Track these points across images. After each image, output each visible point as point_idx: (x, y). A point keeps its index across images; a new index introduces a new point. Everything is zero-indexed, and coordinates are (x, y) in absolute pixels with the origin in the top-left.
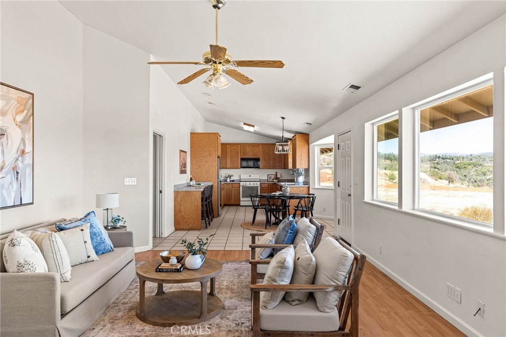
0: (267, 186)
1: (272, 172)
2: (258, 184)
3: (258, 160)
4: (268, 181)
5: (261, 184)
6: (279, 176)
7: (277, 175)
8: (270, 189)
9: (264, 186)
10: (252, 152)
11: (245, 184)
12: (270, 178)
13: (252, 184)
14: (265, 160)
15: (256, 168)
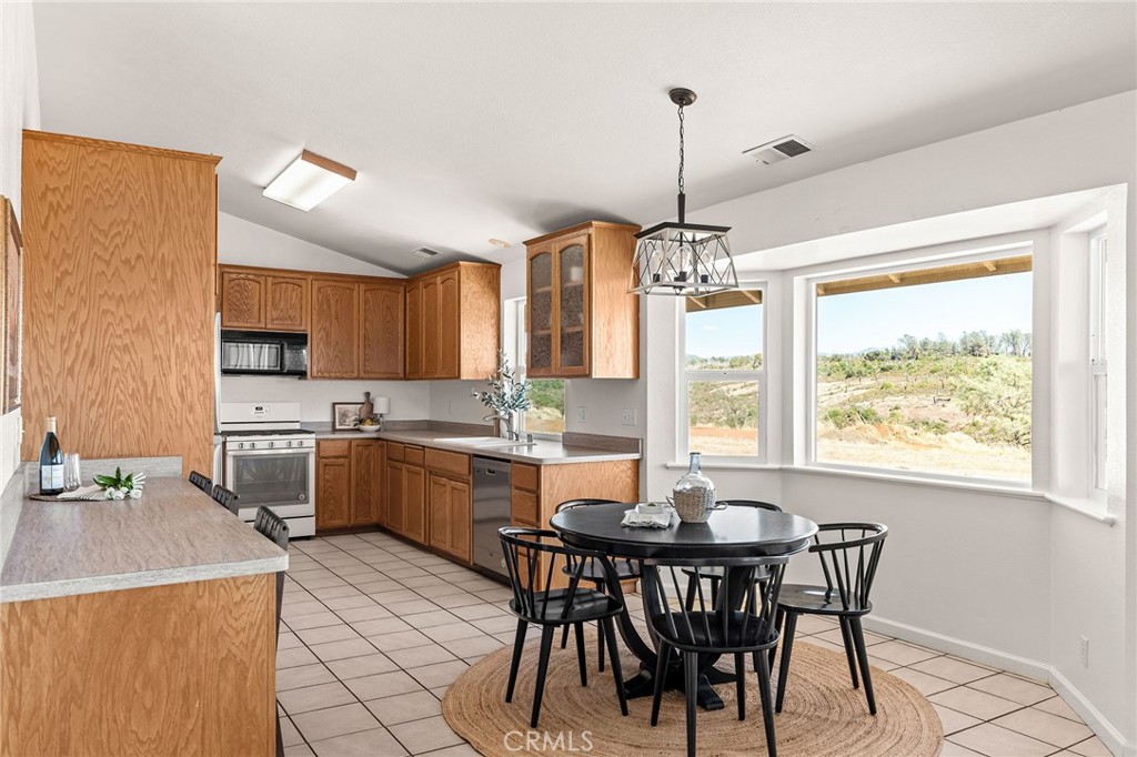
0: (341, 448)
1: (352, 391)
2: (309, 441)
3: (299, 340)
4: (334, 430)
5: (318, 443)
6: (380, 408)
7: (369, 403)
8: (358, 462)
9: (329, 450)
10: (275, 306)
11: (247, 445)
12: (344, 415)
13: (281, 447)
14: (328, 344)
15: (291, 373)
